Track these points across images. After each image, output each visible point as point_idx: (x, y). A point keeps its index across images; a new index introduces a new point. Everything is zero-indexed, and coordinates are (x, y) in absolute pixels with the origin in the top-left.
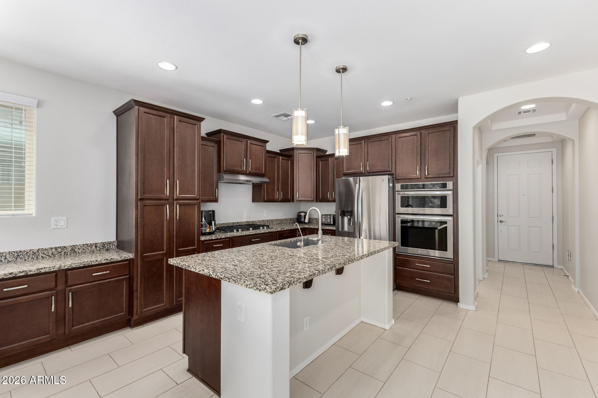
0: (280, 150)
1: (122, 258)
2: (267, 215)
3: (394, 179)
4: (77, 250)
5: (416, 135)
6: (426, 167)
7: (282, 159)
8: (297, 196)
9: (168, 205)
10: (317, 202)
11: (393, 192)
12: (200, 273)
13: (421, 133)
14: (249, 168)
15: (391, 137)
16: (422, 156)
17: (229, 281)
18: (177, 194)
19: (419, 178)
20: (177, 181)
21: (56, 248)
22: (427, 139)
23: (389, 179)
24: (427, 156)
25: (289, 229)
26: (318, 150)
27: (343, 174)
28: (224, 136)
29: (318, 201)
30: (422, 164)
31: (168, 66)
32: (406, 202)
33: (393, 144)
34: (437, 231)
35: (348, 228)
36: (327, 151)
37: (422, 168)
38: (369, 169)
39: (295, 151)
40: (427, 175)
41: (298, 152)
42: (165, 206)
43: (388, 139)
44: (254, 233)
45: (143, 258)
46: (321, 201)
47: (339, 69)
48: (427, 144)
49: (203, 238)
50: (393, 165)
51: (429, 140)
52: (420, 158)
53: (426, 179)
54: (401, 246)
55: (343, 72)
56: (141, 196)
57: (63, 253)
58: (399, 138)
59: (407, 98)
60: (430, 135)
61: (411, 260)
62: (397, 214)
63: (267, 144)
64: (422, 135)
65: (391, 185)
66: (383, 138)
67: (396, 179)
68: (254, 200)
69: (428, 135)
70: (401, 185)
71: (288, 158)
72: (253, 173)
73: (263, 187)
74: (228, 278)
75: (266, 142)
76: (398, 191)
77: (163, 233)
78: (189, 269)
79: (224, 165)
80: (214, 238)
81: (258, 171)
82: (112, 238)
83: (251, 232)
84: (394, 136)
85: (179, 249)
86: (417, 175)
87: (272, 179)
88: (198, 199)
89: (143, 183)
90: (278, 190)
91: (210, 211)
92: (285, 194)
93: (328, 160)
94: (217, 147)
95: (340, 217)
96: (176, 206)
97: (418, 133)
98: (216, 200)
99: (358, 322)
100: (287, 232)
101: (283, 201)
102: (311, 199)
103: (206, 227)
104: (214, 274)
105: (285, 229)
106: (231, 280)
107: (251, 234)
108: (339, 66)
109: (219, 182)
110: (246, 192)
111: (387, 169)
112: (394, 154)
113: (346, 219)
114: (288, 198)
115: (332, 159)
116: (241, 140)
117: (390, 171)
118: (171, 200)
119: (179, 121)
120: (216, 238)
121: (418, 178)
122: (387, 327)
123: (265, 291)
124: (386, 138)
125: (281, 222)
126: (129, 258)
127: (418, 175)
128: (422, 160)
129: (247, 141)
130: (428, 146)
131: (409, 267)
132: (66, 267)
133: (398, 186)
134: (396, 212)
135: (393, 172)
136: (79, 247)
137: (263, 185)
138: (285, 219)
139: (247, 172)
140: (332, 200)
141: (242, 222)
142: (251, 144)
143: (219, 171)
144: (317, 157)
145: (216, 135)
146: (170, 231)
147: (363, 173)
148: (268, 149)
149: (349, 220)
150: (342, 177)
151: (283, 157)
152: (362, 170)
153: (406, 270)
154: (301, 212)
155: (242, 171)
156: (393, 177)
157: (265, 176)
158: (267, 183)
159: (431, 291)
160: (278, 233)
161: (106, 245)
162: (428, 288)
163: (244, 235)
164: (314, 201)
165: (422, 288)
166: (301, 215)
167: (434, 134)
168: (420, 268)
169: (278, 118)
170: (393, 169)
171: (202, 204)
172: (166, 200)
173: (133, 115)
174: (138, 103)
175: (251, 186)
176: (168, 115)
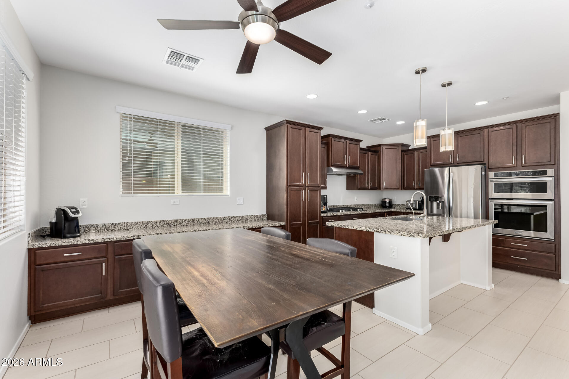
0: (367, 147)
1: (280, 224)
2: (357, 201)
3: (487, 168)
4: (248, 219)
5: (512, 128)
6: (523, 156)
7: (372, 154)
8: (384, 184)
9: (303, 190)
10: (401, 189)
11: (485, 180)
12: (357, 229)
13: (517, 126)
14: (348, 163)
15: (483, 131)
16: (518, 146)
17: (385, 233)
18: (308, 183)
19: (515, 167)
20: (308, 174)
21: (239, 217)
22: (525, 131)
23: (481, 168)
24: (524, 146)
25: (380, 212)
26: (403, 145)
27: (431, 165)
28: (331, 139)
29: (403, 189)
30: (518, 154)
31: (312, 97)
32: (499, 188)
33: (486, 137)
34: (532, 216)
35: (437, 211)
36: (410, 146)
37: (519, 157)
38: (459, 160)
39: (382, 147)
40: (524, 163)
41: (384, 147)
42: (302, 191)
43: (480, 133)
44: (355, 213)
45: (291, 225)
46: (405, 189)
47: (446, 84)
48: (524, 136)
49: (323, 215)
50: (485, 156)
51: (526, 132)
52: (516, 148)
53: (523, 167)
54: (494, 227)
55: (448, 86)
56: (289, 183)
57: (242, 220)
58: (492, 131)
59: (504, 97)
60: (527, 127)
61: (505, 240)
62: (490, 199)
63: (361, 143)
64: (518, 128)
65: (483, 173)
66: (474, 132)
67: (489, 168)
68: (348, 188)
69: (526, 128)
70: (494, 173)
71: (376, 154)
72: (351, 166)
73: (357, 178)
74: (384, 231)
75: (360, 141)
76: (491, 179)
77: (300, 209)
78: (347, 228)
79: (332, 161)
80: (329, 215)
81: (355, 164)
82: (264, 212)
83: (351, 212)
84: (486, 130)
85: (309, 221)
86: (512, 163)
87: (364, 170)
88: (319, 187)
89: (291, 175)
90: (368, 180)
91: (325, 195)
92: (374, 183)
93: (414, 154)
94: (326, 148)
95: (429, 202)
96: (308, 191)
97: (514, 127)
98: (325, 188)
99: (458, 283)
100: (378, 214)
101: (372, 189)
102: (397, 188)
103: (323, 207)
104: (371, 229)
105: (377, 212)
106: (387, 232)
107: (353, 214)
108: (445, 82)
109: (328, 174)
110: (342, 181)
111: (478, 159)
112: (486, 147)
113: (435, 204)
114: (377, 187)
115: (417, 152)
116: (343, 141)
117: (482, 161)
118: (305, 187)
119: (309, 131)
120: (331, 215)
121: (513, 167)
122: (488, 288)
123: (419, 236)
124: (478, 132)
125: (368, 206)
126: (282, 225)
127: (514, 164)
128: (518, 151)
129: (347, 142)
130: (526, 138)
131: (503, 246)
132: (255, 227)
133: (491, 175)
134: (489, 197)
135: (486, 162)
136: (249, 217)
137: (357, 176)
138: (371, 205)
139: (347, 166)
140: (418, 188)
141: (340, 206)
142: (350, 143)
143: (328, 166)
144: (402, 151)
145: (325, 139)
146: (305, 208)
147: (452, 164)
148: (361, 147)
149: (438, 205)
150: (430, 168)
151: (372, 153)
152: (451, 161)
153: (500, 249)
154: (385, 199)
155: (344, 165)
156: (485, 167)
157: (359, 169)
158: (360, 174)
159: (529, 268)
160: (371, 214)
161: (262, 217)
162: (525, 265)
163: (348, 214)
164: (399, 189)
165: (518, 265)
166: (386, 201)
167: (533, 126)
168: (515, 247)
169: (374, 122)
170: (485, 159)
171: (322, 190)
172: (302, 186)
173: (284, 130)
174: (288, 122)
175: (345, 177)
176: (303, 128)
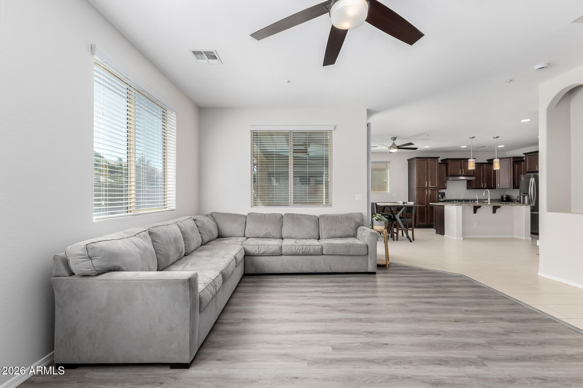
8: (498, 186)
9: (426, 190)
10: (513, 188)
14: (463, 173)
18: (430, 186)
20: (429, 182)
26: (514, 158)
27: (527, 172)
28: (448, 160)
29: (515, 188)
55: (496, 138)
56: (418, 187)
68: (468, 188)
71: (489, 165)
72: (466, 176)
79: (449, 173)
81: (469, 174)
87: (479, 178)
88: (437, 188)
89: (419, 182)
90: (483, 183)
91: (443, 193)
92: (489, 185)
93: (521, 164)
94: (446, 166)
96: (430, 190)
98: (445, 188)
101: (487, 188)
103: (441, 199)
109: (447, 180)
110: (463, 184)
114: (492, 187)
116: (458, 161)
118: (428, 188)
119: (430, 160)
129: (462, 161)
137: (473, 181)
139: (462, 175)
142: (465, 161)
143: (447, 176)
144: (514, 162)
146: (427, 198)
148: (476, 162)
151: (487, 165)
155: (459, 175)
157: (474, 176)
158: (475, 179)
164: (511, 188)
171: (439, 190)
172: (426, 188)
173: (415, 161)
174: (417, 158)
175: (466, 181)
176: (426, 159)
